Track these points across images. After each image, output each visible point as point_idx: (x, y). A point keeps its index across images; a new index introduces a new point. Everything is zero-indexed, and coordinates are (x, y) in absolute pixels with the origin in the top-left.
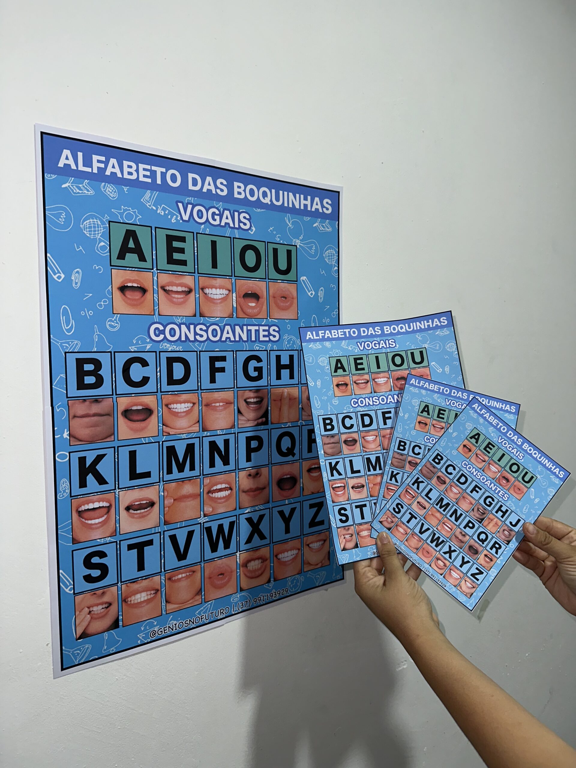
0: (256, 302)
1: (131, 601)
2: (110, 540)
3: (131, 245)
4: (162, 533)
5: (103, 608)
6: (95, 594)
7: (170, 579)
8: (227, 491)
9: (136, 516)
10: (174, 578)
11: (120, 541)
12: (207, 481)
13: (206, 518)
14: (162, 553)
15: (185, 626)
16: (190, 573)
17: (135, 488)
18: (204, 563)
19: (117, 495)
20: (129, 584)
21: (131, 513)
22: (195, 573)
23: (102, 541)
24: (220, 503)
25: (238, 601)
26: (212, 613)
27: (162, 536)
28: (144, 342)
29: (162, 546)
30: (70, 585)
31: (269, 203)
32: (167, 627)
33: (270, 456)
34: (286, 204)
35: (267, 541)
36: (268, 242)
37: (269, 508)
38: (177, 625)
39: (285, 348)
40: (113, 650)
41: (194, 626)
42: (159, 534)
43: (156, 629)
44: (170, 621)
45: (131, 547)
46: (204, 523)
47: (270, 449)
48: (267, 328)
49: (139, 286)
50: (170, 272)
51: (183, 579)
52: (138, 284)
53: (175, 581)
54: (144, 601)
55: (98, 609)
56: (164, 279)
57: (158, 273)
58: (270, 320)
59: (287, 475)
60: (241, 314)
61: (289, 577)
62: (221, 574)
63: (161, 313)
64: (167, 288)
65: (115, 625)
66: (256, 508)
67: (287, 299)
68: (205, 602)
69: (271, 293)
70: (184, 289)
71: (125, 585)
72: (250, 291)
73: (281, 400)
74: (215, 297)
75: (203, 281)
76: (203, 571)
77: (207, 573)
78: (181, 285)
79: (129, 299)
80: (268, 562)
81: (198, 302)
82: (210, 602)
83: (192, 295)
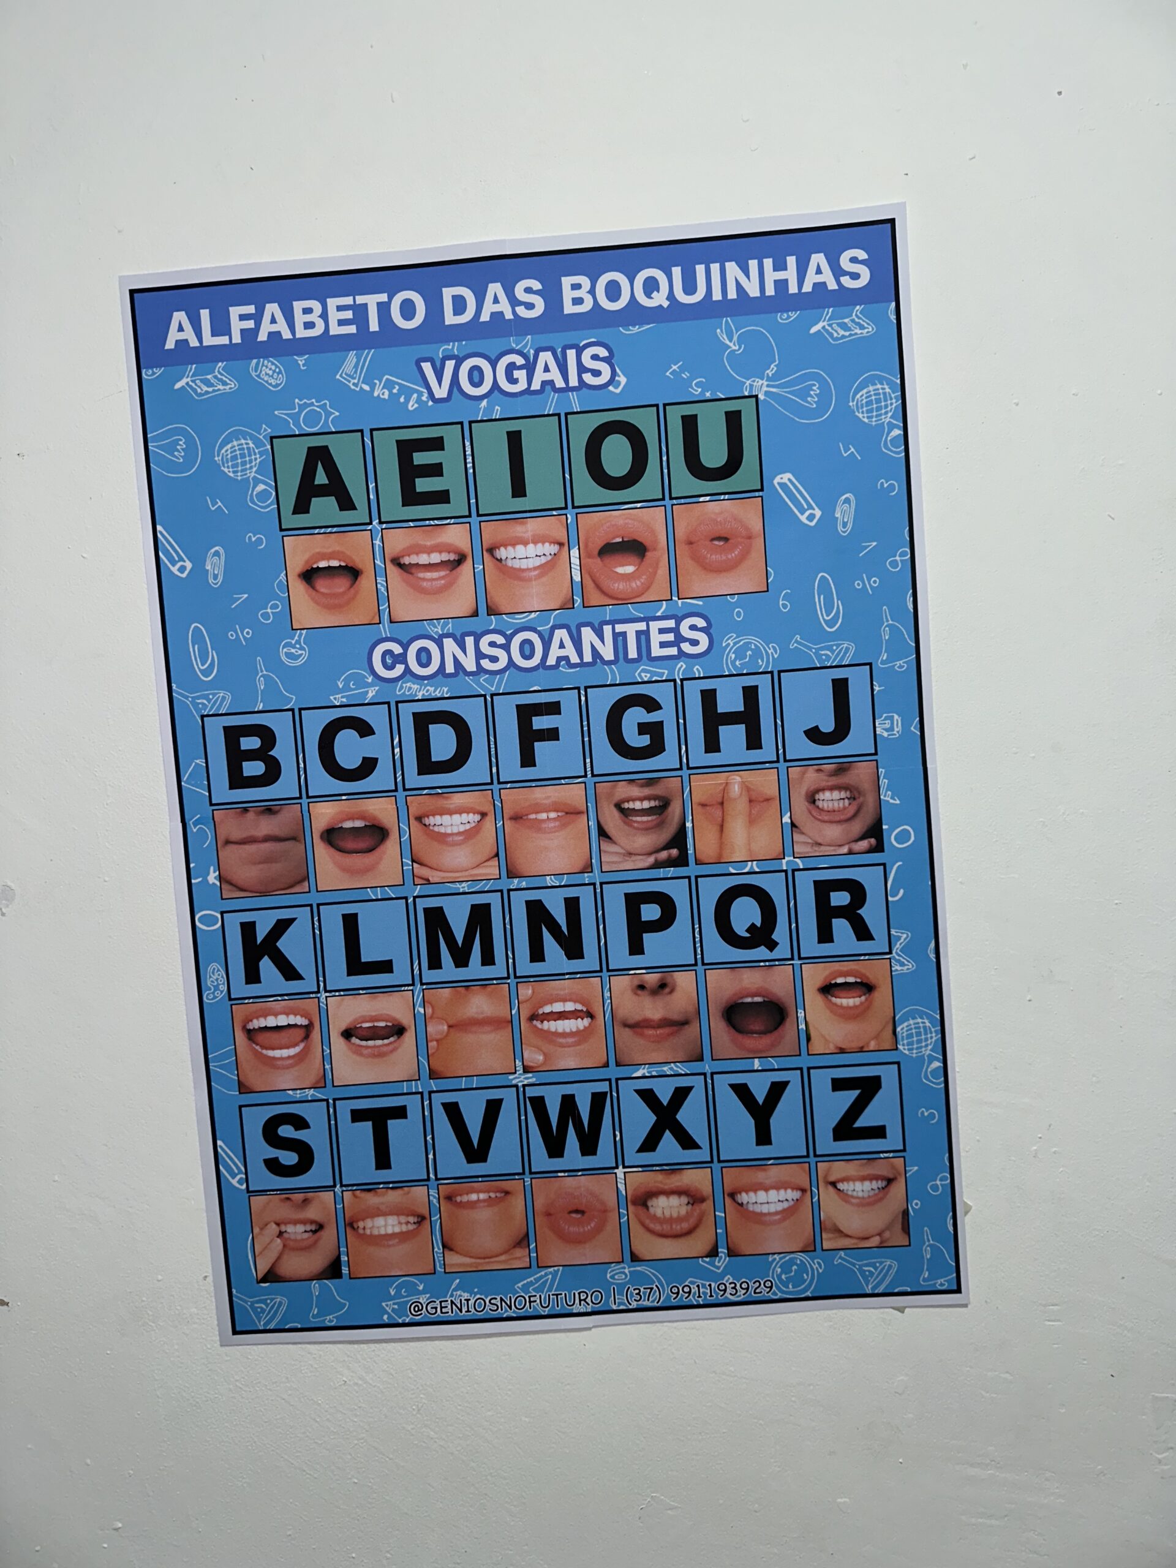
0: (637, 560)
1: (364, 1228)
2: (313, 1094)
3: (321, 478)
4: (426, 1096)
5: (306, 1231)
6: (288, 1199)
7: (449, 1198)
8: (579, 1019)
9: (365, 1052)
10: (459, 1199)
11: (334, 1100)
12: (526, 991)
13: (530, 1075)
14: (429, 1138)
15: (490, 1310)
16: (498, 1195)
17: (361, 992)
18: (531, 1179)
20: (358, 1192)
21: (354, 1044)
22: (509, 1197)
23: (298, 1095)
24: (562, 1046)
25: (627, 1283)
26: (557, 1295)
27: (426, 1103)
28: (361, 683)
29: (427, 1125)
30: (240, 1172)
31: (666, 304)
32: (447, 1301)
33: (698, 945)
34: (717, 296)
35: (703, 1155)
36: (665, 405)
37: (705, 1074)
38: (471, 1302)
39: (729, 670)
40: (330, 1321)
41: (510, 1313)
42: (419, 1096)
43: (423, 1299)
44: (455, 1290)
45: (358, 1116)
46: (524, 1086)
47: (697, 926)
48: (671, 623)
49: (343, 564)
50: (411, 524)
51: (482, 1204)
52: (340, 560)
53: (461, 1205)
54: (393, 1235)
55: (296, 1231)
56: (398, 540)
57: (382, 529)
58: (680, 601)
59: (753, 995)
60: (595, 598)
61: (774, 1254)
62: (577, 1211)
63: (395, 618)
64: (406, 560)
65: (333, 1270)
66: (665, 1069)
67: (730, 541)
68: (538, 1267)
69: (681, 533)
70: (445, 557)
71: (350, 1193)
72: (618, 537)
73: (722, 803)
74: (524, 565)
75: (491, 531)
76: (529, 1195)
77: (540, 1203)
78: (438, 548)
79: (323, 594)
80: (707, 1206)
81: (481, 583)
82: (551, 1270)
83: (467, 567)
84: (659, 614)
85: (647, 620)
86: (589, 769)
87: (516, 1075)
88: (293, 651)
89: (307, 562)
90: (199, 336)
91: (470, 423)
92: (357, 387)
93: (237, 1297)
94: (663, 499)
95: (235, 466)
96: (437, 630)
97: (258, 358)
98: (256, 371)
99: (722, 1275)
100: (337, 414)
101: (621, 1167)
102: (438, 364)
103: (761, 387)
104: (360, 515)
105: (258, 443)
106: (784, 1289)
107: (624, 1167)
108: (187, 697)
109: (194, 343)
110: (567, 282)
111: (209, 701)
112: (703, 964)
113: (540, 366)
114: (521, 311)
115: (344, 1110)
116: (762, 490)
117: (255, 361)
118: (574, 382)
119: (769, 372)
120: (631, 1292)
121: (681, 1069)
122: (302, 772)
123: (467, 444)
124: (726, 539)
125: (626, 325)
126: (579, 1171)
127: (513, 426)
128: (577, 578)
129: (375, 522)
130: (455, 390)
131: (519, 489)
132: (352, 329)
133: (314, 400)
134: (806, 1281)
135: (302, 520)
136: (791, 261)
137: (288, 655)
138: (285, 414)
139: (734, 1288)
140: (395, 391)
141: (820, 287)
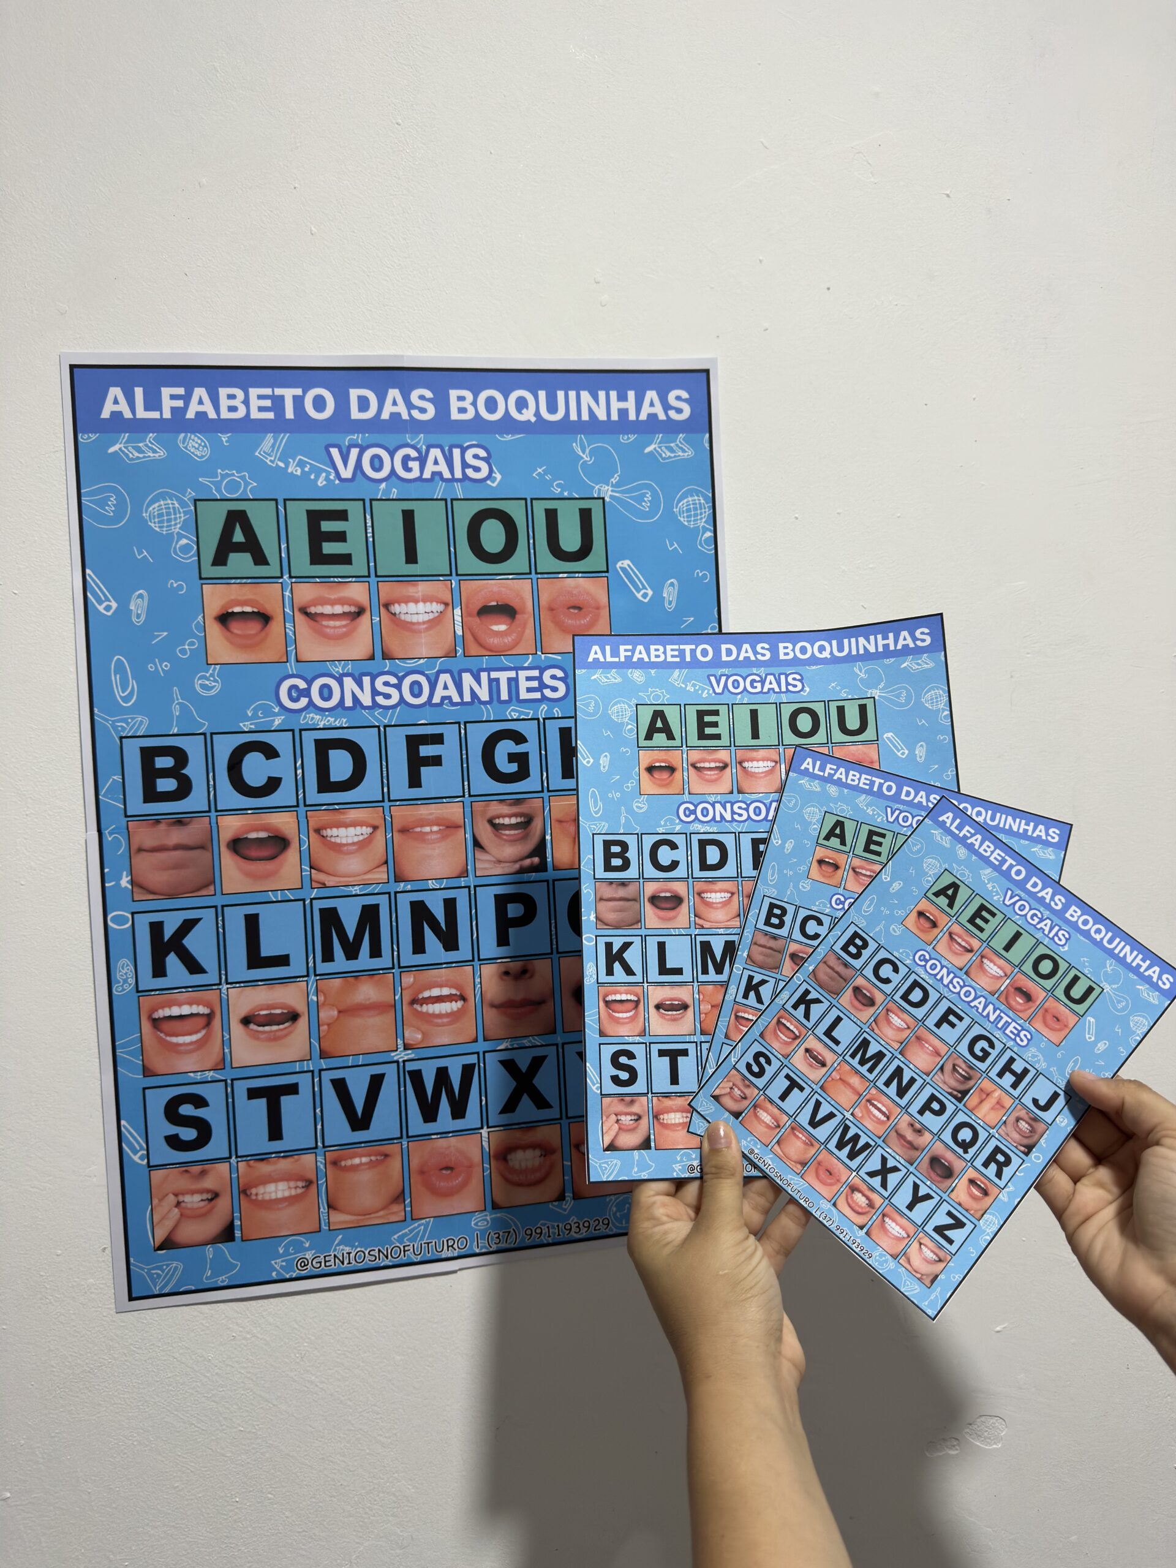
0: (508, 621)
1: (257, 1195)
3: (238, 537)
4: (316, 1074)
5: (203, 1200)
6: (186, 1171)
7: (335, 1163)
8: (454, 1002)
9: (263, 1036)
10: (343, 1163)
11: (232, 1080)
12: (408, 979)
13: (410, 1052)
14: (318, 1110)
15: (369, 1260)
16: (379, 1158)
17: (260, 983)
18: (408, 1142)
19: (224, 994)
20: (252, 1162)
21: (252, 1030)
22: (388, 1159)
23: (199, 1077)
24: (438, 1025)
25: (488, 1229)
26: (428, 1243)
27: (316, 1080)
28: (268, 712)
29: (317, 1099)
30: (142, 1148)
31: (533, 419)
32: (330, 1255)
33: (554, 937)
34: (573, 417)
35: (554, 1113)
36: (532, 499)
37: (557, 1045)
38: (352, 1255)
40: (223, 1281)
41: (387, 1262)
42: (310, 1074)
43: (309, 1255)
44: (338, 1245)
45: (253, 1094)
46: (404, 1061)
47: (553, 921)
48: (536, 673)
49: (255, 610)
50: (318, 580)
51: (363, 1167)
52: (252, 607)
53: (345, 1169)
54: (284, 1199)
55: (193, 1201)
56: (305, 593)
57: (292, 583)
58: (543, 656)
60: (474, 649)
61: (611, 1195)
62: (447, 1168)
63: (302, 657)
64: (313, 610)
66: (524, 1042)
67: (584, 610)
68: (412, 1219)
69: (544, 600)
70: (347, 609)
71: (244, 1163)
72: (493, 601)
73: (575, 820)
74: (415, 619)
75: (387, 590)
76: (406, 1156)
77: (415, 1162)
78: (341, 601)
79: (237, 635)
80: (557, 1156)
81: (377, 633)
82: (423, 1221)
83: (366, 618)
84: (526, 665)
85: (517, 669)
86: (466, 790)
87: (397, 1052)
88: (207, 682)
89: (223, 607)
90: (133, 409)
91: (371, 500)
92: (273, 463)
93: (135, 1266)
94: (530, 573)
95: (161, 522)
96: (339, 669)
97: (186, 432)
98: (183, 443)
99: (568, 1216)
100: (255, 484)
101: (485, 1127)
102: (344, 450)
103: (607, 491)
104: (273, 569)
105: (183, 504)
106: (619, 1225)
107: (488, 1127)
108: (107, 721)
109: (128, 414)
110: (454, 394)
111: (128, 724)
112: (558, 952)
113: (431, 460)
114: (416, 414)
115: (241, 1088)
116: (607, 571)
117: (183, 435)
118: (458, 474)
119: (613, 481)
120: (492, 1237)
121: (538, 1041)
122: (212, 788)
124: (579, 608)
125: (501, 434)
126: (449, 1132)
127: (407, 506)
128: (459, 632)
130: (359, 472)
131: (411, 556)
132: (270, 415)
133: (234, 472)
135: (220, 571)
136: (631, 394)
137: (203, 686)
138: (209, 481)
139: (578, 1227)
140: (306, 469)
141: (652, 417)
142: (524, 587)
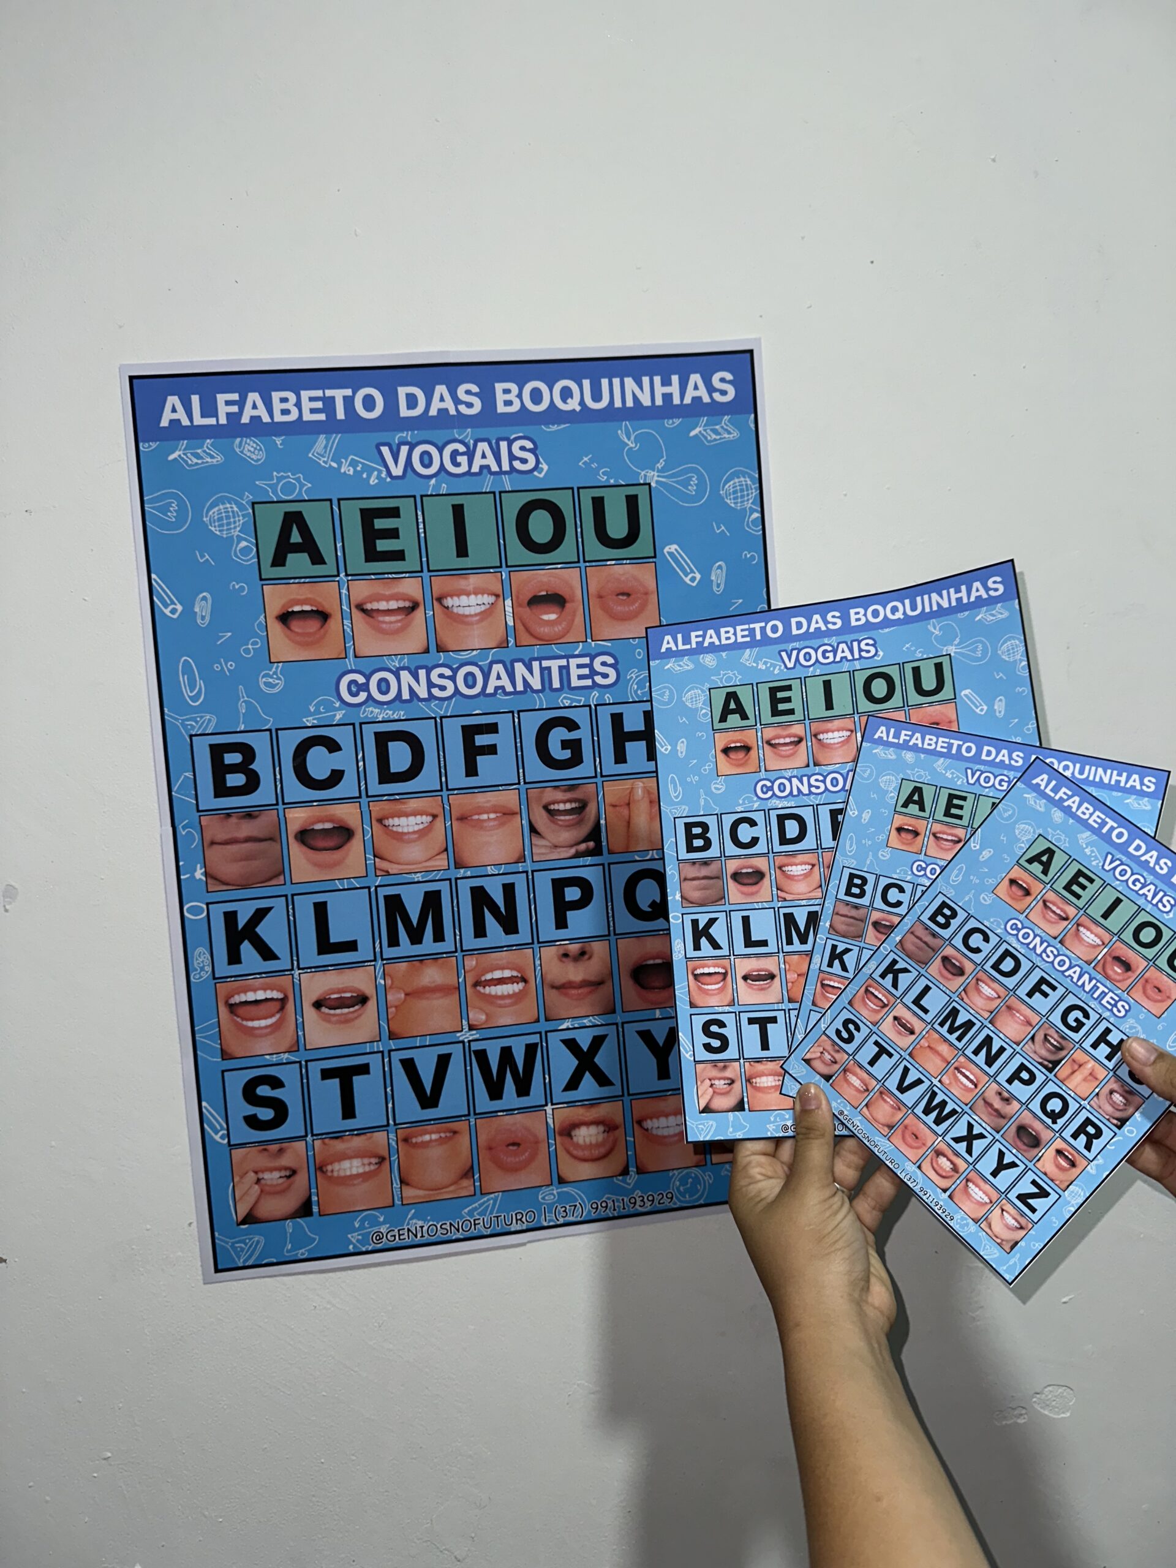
0: (557, 609)
1: (332, 1171)
2: (287, 1058)
3: (296, 537)
4: (386, 1054)
5: (281, 1177)
6: (265, 1150)
7: (406, 1140)
8: (515, 984)
9: (334, 1019)
10: (414, 1140)
11: (306, 1062)
12: (471, 962)
13: (474, 1032)
14: (389, 1090)
15: (442, 1234)
16: (448, 1134)
17: (331, 968)
18: (475, 1119)
20: (327, 1141)
21: (323, 1013)
22: (457, 1136)
24: (501, 1006)
25: (555, 1203)
26: (497, 1217)
27: (386, 1060)
28: (330, 707)
29: (388, 1079)
30: (222, 1128)
31: (578, 408)
32: (404, 1229)
33: (611, 919)
34: (618, 404)
35: (616, 1090)
36: (579, 488)
37: (616, 1024)
38: (425, 1229)
39: (633, 698)
40: (303, 1254)
41: (459, 1236)
42: (380, 1055)
43: (383, 1229)
44: (411, 1219)
45: (326, 1074)
46: (469, 1042)
47: (610, 904)
48: (586, 660)
49: (314, 609)
50: (373, 577)
51: (434, 1144)
52: (312, 605)
53: (416, 1146)
54: (358, 1175)
55: (272, 1178)
56: (361, 590)
57: (348, 581)
58: (593, 643)
59: (654, 958)
60: (525, 639)
61: (673, 1170)
62: (514, 1144)
63: (360, 653)
64: (369, 606)
65: (305, 1210)
66: (585, 1021)
67: (632, 597)
68: (481, 1194)
69: (593, 588)
70: (401, 604)
71: (319, 1141)
72: (543, 591)
73: (629, 804)
74: (467, 611)
75: (440, 584)
76: (474, 1133)
77: (483, 1138)
78: (396, 597)
79: (297, 634)
80: (620, 1132)
81: (431, 626)
82: (492, 1196)
83: (419, 613)
84: (577, 653)
85: (567, 657)
86: (521, 778)
88: (271, 680)
89: (283, 606)
90: (190, 417)
91: (422, 496)
92: (326, 464)
93: (219, 1239)
95: (221, 525)
97: (242, 436)
98: (240, 448)
99: (633, 1190)
100: (310, 485)
101: (549, 1104)
102: (395, 448)
103: (653, 477)
104: (329, 568)
105: (241, 507)
106: (682, 1199)
108: (177, 719)
109: (185, 422)
110: (499, 387)
111: (197, 722)
112: (615, 934)
113: (478, 454)
114: (463, 408)
115: (315, 1069)
116: (655, 557)
117: (238, 440)
118: (506, 467)
119: (659, 466)
120: (559, 1210)
122: (278, 782)
123: (420, 513)
124: (628, 595)
125: (547, 424)
127: (457, 500)
128: (510, 623)
129: (342, 575)
130: (409, 469)
131: (462, 550)
132: (322, 417)
133: (289, 474)
134: (698, 1191)
135: (279, 572)
136: (675, 379)
137: (267, 684)
138: (265, 484)
139: (642, 1201)
140: (359, 469)
141: (697, 400)
142: (572, 576)
